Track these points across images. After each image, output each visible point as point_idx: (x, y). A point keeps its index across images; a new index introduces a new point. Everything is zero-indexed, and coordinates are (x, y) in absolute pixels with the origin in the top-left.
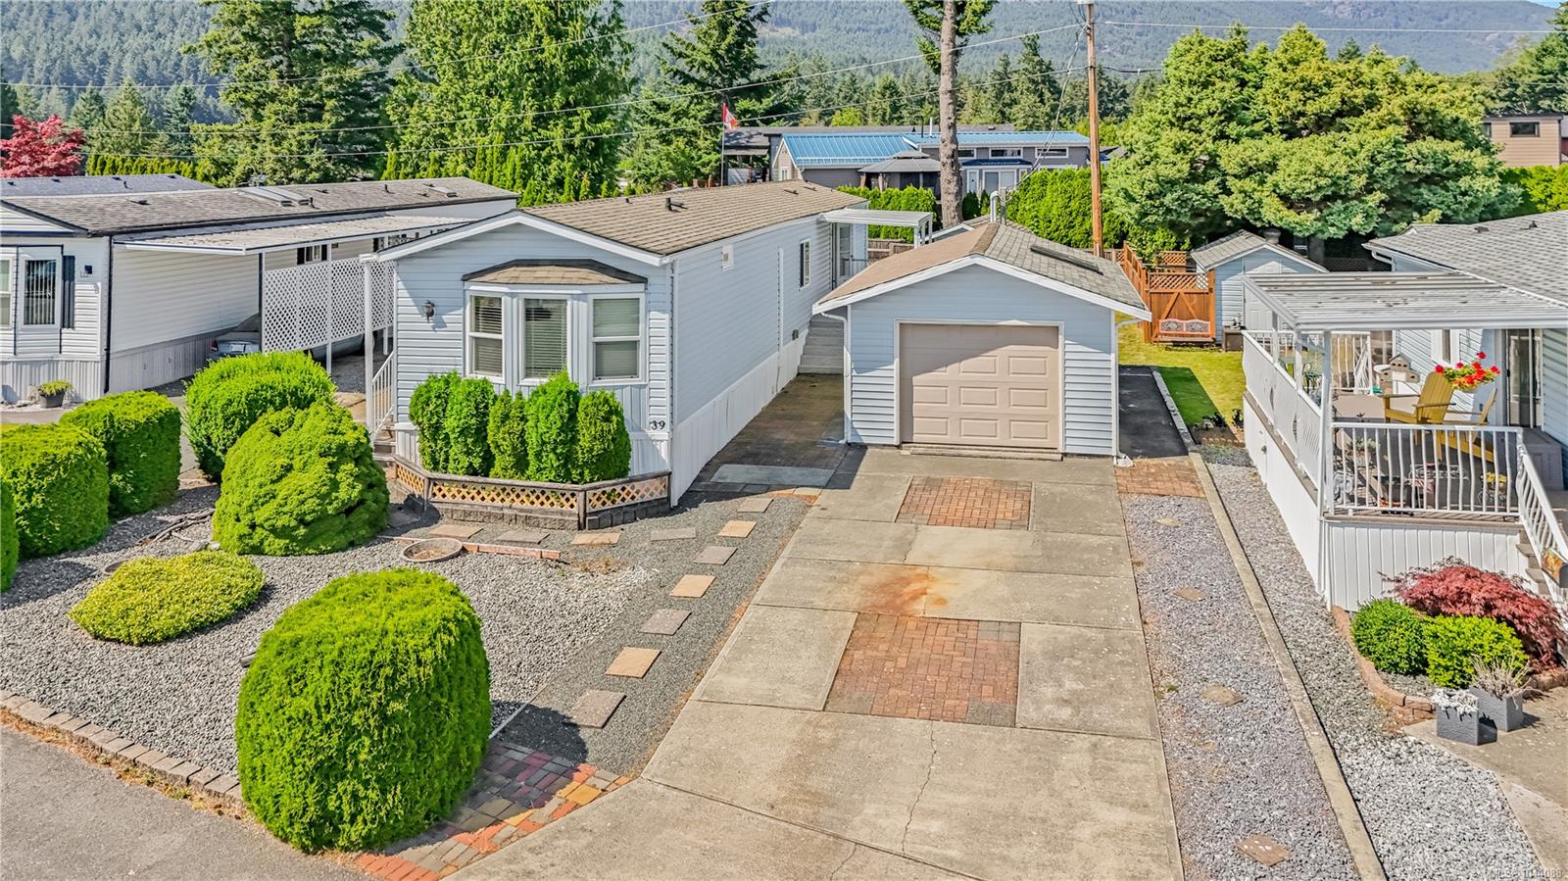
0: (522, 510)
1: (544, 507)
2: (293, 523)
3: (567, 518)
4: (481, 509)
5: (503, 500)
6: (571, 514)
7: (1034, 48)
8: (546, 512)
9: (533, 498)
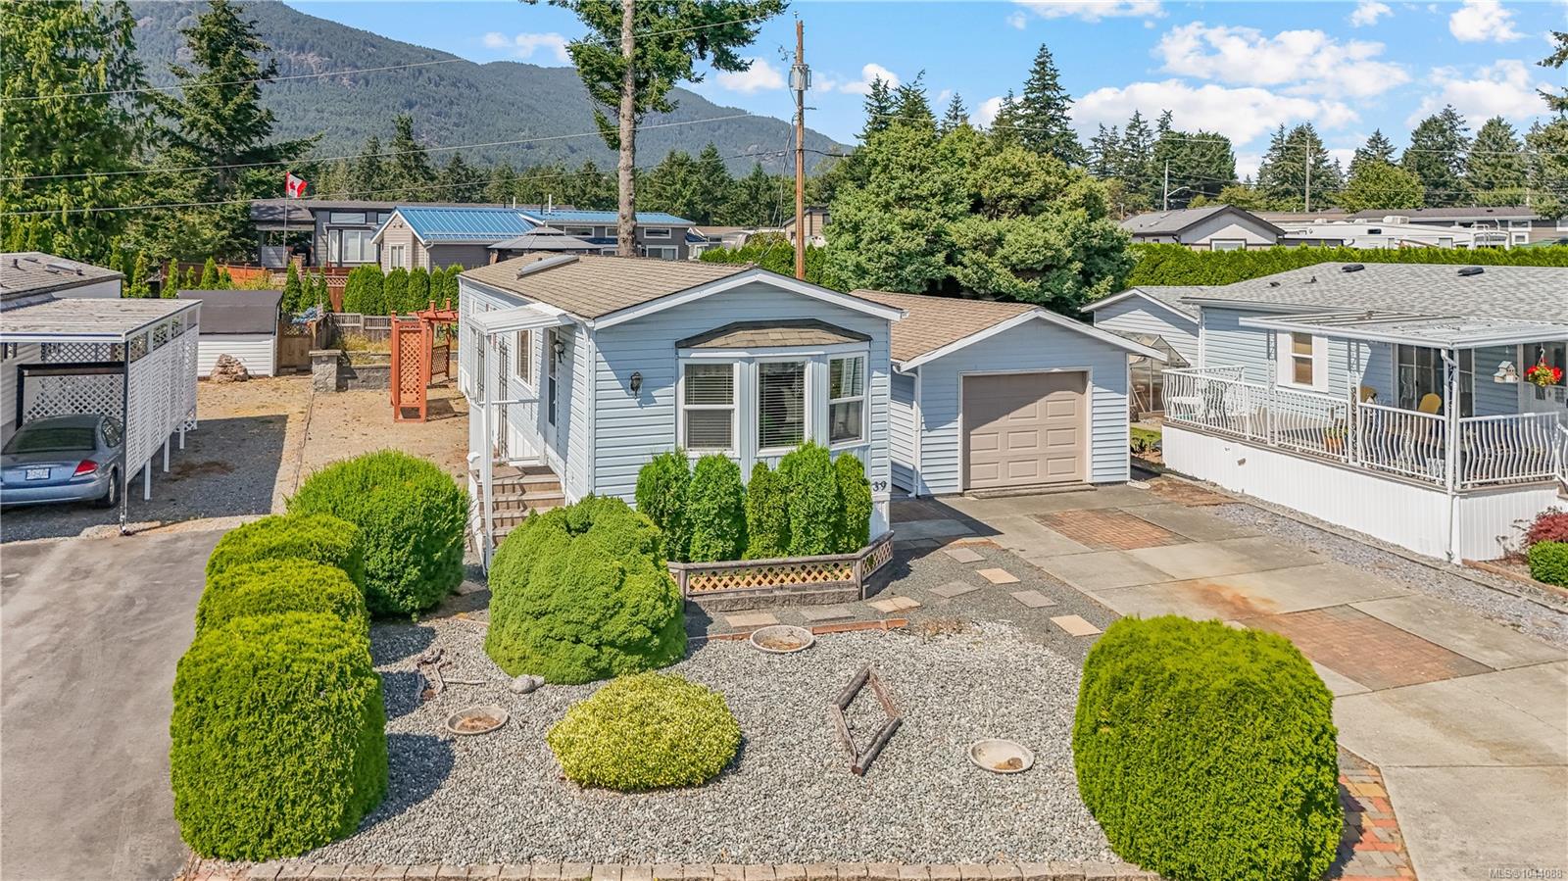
0: (794, 590)
1: (818, 581)
2: (648, 633)
3: (845, 590)
4: (748, 595)
5: (771, 582)
6: (850, 585)
7: (406, 131)
8: (820, 587)
9: (804, 574)
